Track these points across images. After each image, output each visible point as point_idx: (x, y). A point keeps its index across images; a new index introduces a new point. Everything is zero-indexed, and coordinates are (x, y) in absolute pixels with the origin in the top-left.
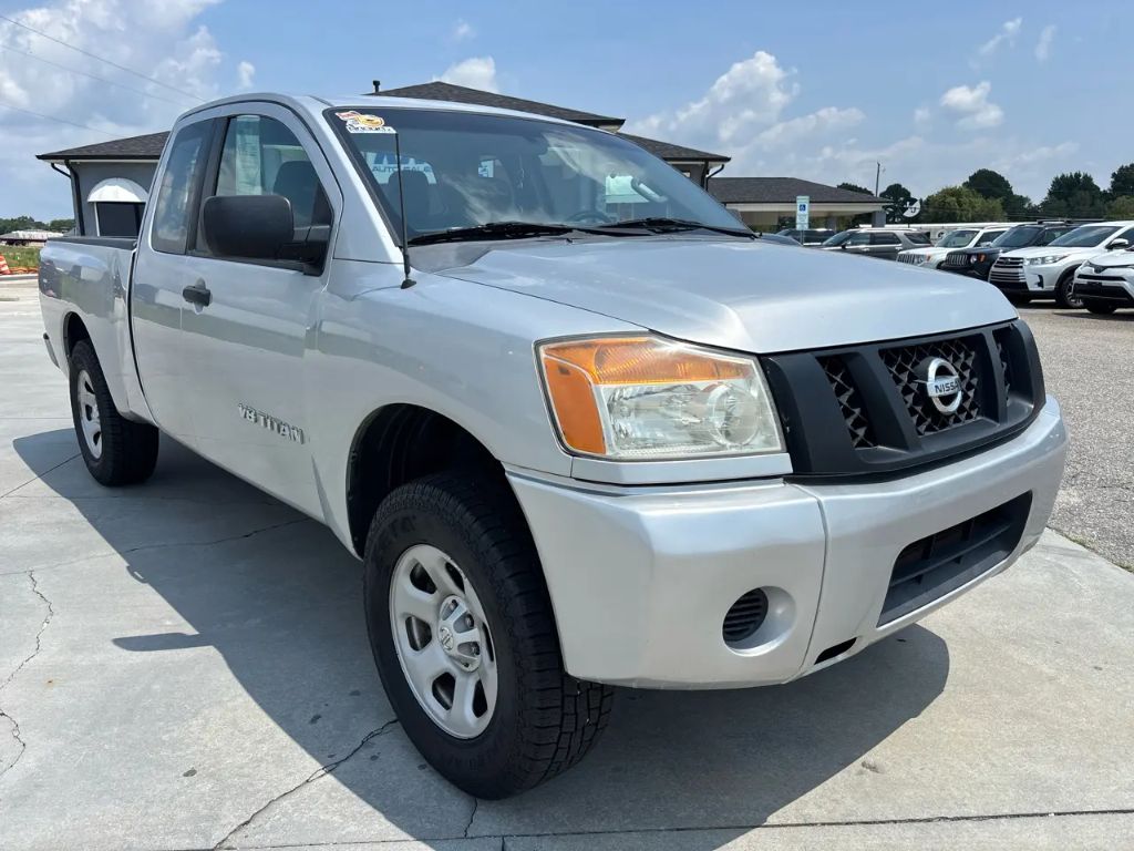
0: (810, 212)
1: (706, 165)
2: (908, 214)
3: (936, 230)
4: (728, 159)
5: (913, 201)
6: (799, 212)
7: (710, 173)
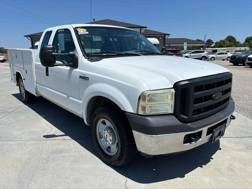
0: (187, 46)
1: (165, 36)
2: (212, 46)
3: (219, 49)
4: (170, 35)
5: (213, 43)
6: (184, 46)
7: (166, 38)
